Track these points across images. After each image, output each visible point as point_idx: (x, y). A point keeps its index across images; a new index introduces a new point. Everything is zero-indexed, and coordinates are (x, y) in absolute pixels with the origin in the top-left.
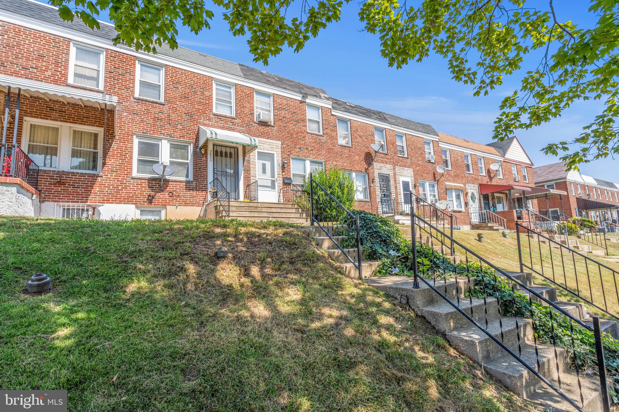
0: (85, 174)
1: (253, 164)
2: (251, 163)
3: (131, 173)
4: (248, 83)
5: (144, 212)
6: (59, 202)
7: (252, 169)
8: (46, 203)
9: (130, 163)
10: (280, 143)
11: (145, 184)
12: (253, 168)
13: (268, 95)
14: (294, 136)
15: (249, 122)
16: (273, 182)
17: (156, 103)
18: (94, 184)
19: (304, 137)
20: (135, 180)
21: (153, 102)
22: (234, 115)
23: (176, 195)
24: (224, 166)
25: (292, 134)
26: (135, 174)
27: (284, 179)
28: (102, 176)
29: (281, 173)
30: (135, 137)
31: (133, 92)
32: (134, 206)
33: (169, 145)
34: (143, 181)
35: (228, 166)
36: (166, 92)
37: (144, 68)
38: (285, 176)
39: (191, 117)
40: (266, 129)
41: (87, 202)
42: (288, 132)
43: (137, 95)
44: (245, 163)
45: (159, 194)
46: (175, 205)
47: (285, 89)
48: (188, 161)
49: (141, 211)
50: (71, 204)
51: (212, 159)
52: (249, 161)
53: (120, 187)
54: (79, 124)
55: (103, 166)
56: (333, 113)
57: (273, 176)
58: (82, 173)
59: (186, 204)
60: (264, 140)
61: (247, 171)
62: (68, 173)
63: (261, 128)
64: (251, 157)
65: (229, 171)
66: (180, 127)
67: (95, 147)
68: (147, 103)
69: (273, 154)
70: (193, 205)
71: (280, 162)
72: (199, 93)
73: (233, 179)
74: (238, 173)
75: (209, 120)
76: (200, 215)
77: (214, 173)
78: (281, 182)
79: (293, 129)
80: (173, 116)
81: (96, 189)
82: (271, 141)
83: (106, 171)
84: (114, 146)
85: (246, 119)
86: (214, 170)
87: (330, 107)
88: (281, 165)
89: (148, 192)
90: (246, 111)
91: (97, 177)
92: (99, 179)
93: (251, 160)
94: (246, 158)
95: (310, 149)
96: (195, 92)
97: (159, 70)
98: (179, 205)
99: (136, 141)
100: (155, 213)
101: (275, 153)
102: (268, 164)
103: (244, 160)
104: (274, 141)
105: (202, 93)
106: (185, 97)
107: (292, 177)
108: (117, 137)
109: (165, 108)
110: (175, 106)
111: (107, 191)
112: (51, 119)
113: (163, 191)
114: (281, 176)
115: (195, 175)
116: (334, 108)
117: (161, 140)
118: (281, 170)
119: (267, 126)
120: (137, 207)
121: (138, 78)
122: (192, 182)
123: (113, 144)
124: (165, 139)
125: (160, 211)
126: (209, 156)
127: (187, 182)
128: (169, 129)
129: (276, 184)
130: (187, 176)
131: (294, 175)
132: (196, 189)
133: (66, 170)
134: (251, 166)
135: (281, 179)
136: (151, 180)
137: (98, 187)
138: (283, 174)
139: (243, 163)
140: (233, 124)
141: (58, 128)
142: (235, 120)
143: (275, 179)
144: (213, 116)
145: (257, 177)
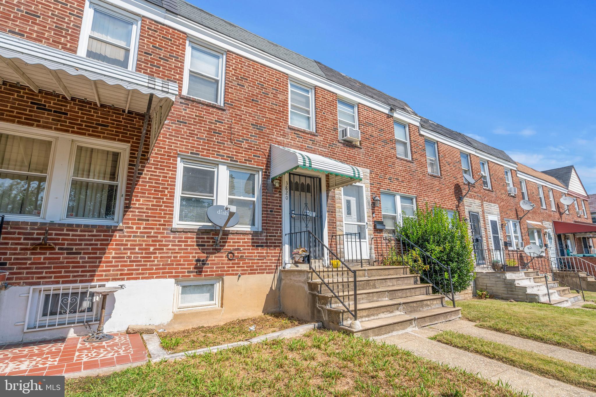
0: (94, 226)
1: (339, 202)
2: (336, 201)
3: (170, 221)
4: (331, 86)
5: (188, 289)
6: (38, 284)
7: (337, 210)
8: (13, 288)
9: (170, 205)
10: (368, 171)
11: (192, 241)
12: (339, 208)
13: (352, 105)
14: (383, 162)
15: (332, 140)
16: (361, 229)
17: (213, 107)
18: (108, 245)
19: (394, 163)
20: (177, 235)
21: (208, 105)
22: (313, 129)
23: (237, 257)
24: (303, 206)
25: (380, 160)
26: (177, 223)
27: (375, 223)
28: (122, 230)
29: (371, 215)
30: (179, 159)
31: (180, 87)
32: (173, 280)
33: (228, 173)
34: (189, 235)
35: (309, 206)
36: (226, 91)
38: (375, 219)
39: (261, 130)
40: (353, 151)
41: (92, 281)
43: (185, 92)
44: (329, 201)
45: (213, 257)
46: (236, 274)
48: (255, 199)
49: (184, 287)
50: (62, 286)
51: (288, 195)
53: (152, 248)
54: (90, 135)
55: (125, 212)
56: (422, 133)
57: (360, 218)
58: (86, 226)
59: (252, 271)
61: (332, 212)
62: (61, 226)
63: (346, 150)
65: (309, 213)
66: (245, 145)
67: (113, 176)
68: (200, 106)
70: (262, 271)
71: (369, 198)
72: (271, 95)
74: (321, 217)
75: (284, 136)
76: (271, 288)
77: (291, 217)
78: (372, 228)
79: (382, 152)
80: (237, 128)
81: (111, 254)
83: (129, 219)
84: (146, 175)
85: (329, 137)
86: (290, 213)
87: (418, 124)
88: (371, 203)
89: (195, 254)
90: (329, 125)
91: (113, 231)
92: (117, 234)
93: (336, 196)
94: (330, 194)
95: (400, 179)
96: (266, 94)
97: (218, 57)
98: (243, 274)
99: (180, 166)
100: (205, 288)
101: (364, 186)
103: (328, 196)
105: (275, 95)
106: (252, 100)
107: (383, 220)
108: (152, 160)
109: (226, 116)
110: (239, 113)
111: (130, 257)
112: (38, 126)
113: (218, 250)
114: (371, 219)
115: (265, 222)
116: (422, 126)
117: (217, 165)
118: (371, 210)
119: (353, 147)
120: (177, 283)
121: (187, 67)
122: (261, 233)
123: (145, 172)
124: (223, 164)
125: (213, 285)
126: (284, 191)
127: (255, 234)
128: (229, 149)
129: (366, 231)
130: (253, 224)
131: (385, 217)
132: (266, 245)
133: (57, 220)
134: (337, 205)
135: (371, 223)
136: (202, 232)
137: (114, 249)
138: (374, 215)
139: (327, 201)
140: (314, 142)
141: (50, 143)
142: (316, 138)
143: (365, 224)
144: (289, 130)
145: (344, 222)
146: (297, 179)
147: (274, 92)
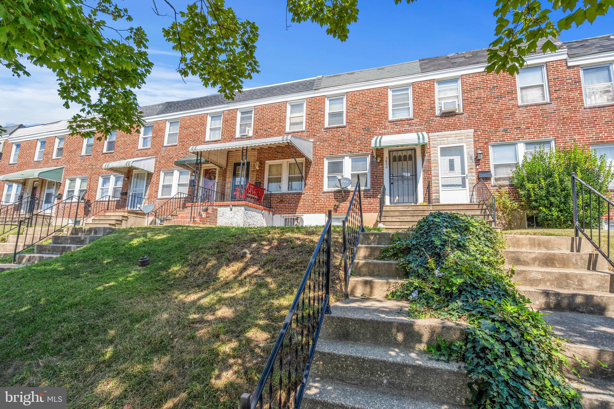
1: (435, 163)
2: (432, 162)
3: (322, 188)
4: (427, 76)
6: (281, 214)
7: (433, 168)
8: (275, 215)
9: (322, 181)
10: (472, 130)
11: (332, 197)
12: (435, 166)
13: (454, 80)
14: (495, 116)
15: (429, 117)
16: (464, 179)
17: (340, 127)
18: (300, 200)
19: (513, 114)
20: (325, 194)
21: (337, 128)
22: (411, 116)
24: (400, 170)
25: (491, 116)
26: (326, 188)
27: (479, 173)
29: (474, 167)
30: (325, 159)
31: (323, 124)
32: (324, 215)
33: (350, 160)
34: (330, 194)
35: (405, 169)
36: (347, 116)
37: (332, 102)
38: (480, 170)
39: (368, 130)
40: (451, 120)
41: (296, 213)
42: (485, 115)
43: (326, 125)
44: (425, 163)
45: (342, 204)
47: (478, 63)
48: (367, 172)
50: (287, 215)
51: (388, 165)
52: (429, 161)
53: (315, 201)
55: (305, 186)
56: (570, 64)
57: (463, 172)
59: (364, 211)
60: (449, 132)
61: (428, 171)
62: (286, 194)
63: (444, 121)
64: (432, 155)
65: (405, 174)
66: (358, 142)
67: (301, 173)
68: (333, 129)
69: (463, 146)
70: (370, 211)
71: (473, 154)
72: (375, 106)
73: (411, 182)
74: (416, 175)
75: (385, 128)
76: (377, 220)
77: (390, 179)
78: (474, 178)
79: (493, 109)
80: (353, 134)
81: (301, 203)
82: (459, 131)
83: (307, 189)
84: (312, 169)
85: (426, 116)
86: (390, 176)
87: (565, 57)
88: (474, 158)
89: (334, 202)
90: (425, 107)
91: (301, 194)
92: (303, 195)
93: (432, 159)
94: (426, 158)
95: (523, 127)
96: (371, 107)
97: (342, 98)
99: (326, 162)
100: (340, 220)
101: (465, 145)
102: (457, 160)
103: (423, 160)
104: (462, 131)
105: (378, 105)
106: (362, 114)
107: (492, 169)
108: (313, 163)
109: (346, 130)
110: (354, 125)
111: (307, 205)
112: (278, 159)
113: (345, 201)
114: (474, 170)
115: (372, 184)
116: (571, 56)
117: (343, 157)
118: (474, 164)
119: (452, 116)
120: (326, 216)
121: (327, 111)
122: (369, 190)
124: (347, 156)
126: (385, 163)
127: (365, 191)
128: (350, 146)
129: (467, 181)
130: (366, 185)
131: (496, 166)
132: (373, 196)
133: (285, 191)
134: (432, 165)
135: (474, 174)
136: (336, 192)
137: (302, 201)
138: (478, 167)
139: (423, 163)
140: (410, 125)
141: (281, 164)
142: (413, 121)
143: (465, 175)
144: (389, 123)
145: (440, 177)
146: (395, 154)
147: (377, 102)
